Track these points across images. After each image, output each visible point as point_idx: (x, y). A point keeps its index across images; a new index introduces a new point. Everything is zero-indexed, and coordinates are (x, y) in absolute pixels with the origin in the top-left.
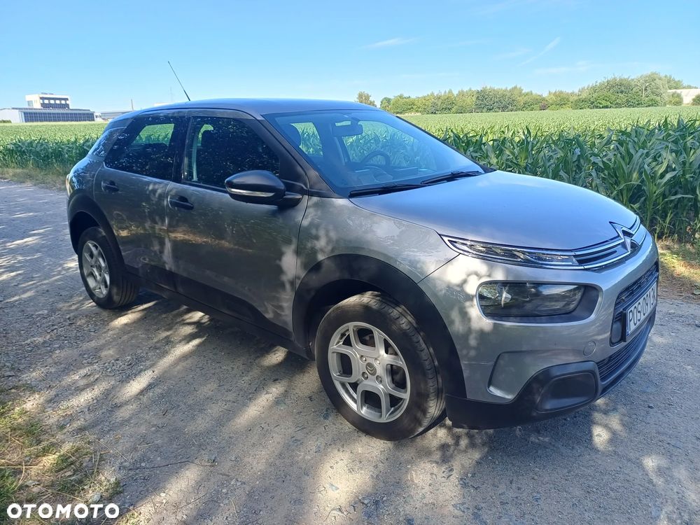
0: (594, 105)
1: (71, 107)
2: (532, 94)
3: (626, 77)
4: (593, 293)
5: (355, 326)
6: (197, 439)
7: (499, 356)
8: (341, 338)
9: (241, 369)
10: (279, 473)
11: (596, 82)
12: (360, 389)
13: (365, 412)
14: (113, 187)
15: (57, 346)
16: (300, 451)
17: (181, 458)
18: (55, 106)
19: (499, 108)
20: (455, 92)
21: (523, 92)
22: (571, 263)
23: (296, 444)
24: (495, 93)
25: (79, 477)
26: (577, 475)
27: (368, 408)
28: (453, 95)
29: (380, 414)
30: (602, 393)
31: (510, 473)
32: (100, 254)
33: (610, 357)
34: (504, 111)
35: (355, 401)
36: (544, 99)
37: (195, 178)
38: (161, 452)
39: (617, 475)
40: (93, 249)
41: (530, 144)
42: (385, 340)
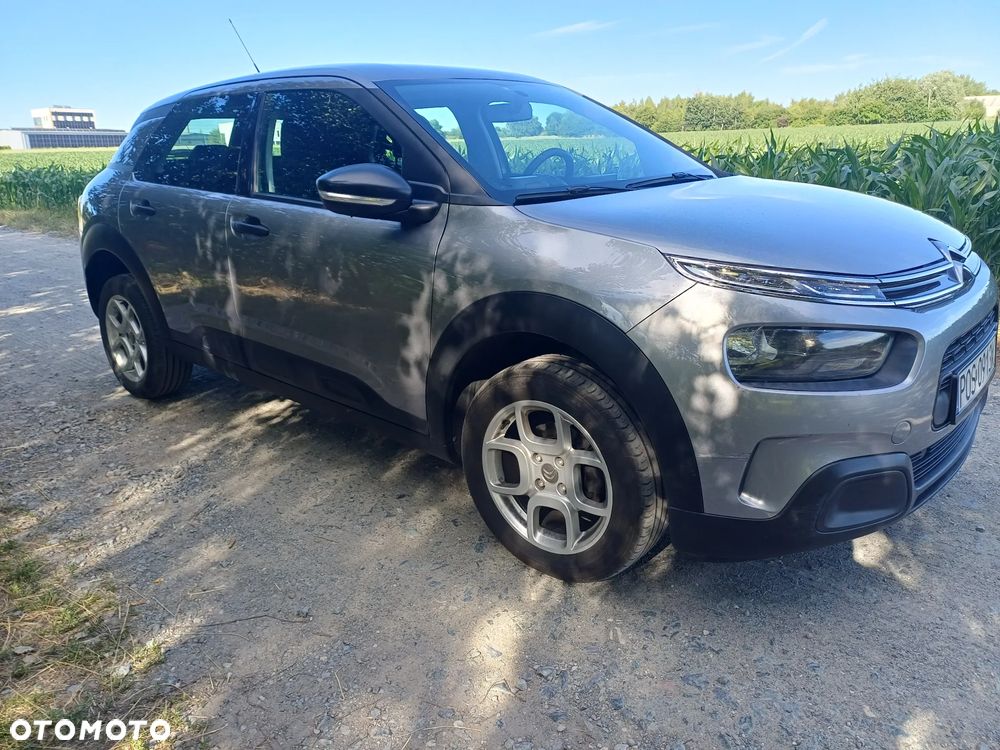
0: (857, 119)
1: (97, 127)
2: (767, 103)
3: (904, 78)
4: (909, 344)
5: (525, 407)
6: (281, 582)
7: (758, 445)
8: (502, 428)
9: (348, 481)
10: (408, 631)
11: (861, 85)
12: (532, 505)
13: (540, 539)
14: (147, 208)
15: (69, 451)
16: (440, 599)
17: (257, 611)
18: (73, 125)
19: (720, 124)
20: (656, 102)
21: (755, 101)
22: (874, 297)
23: (434, 589)
24: (714, 103)
25: (97, 639)
26: (875, 630)
27: (544, 533)
28: (653, 106)
29: (564, 542)
30: (915, 505)
31: (768, 629)
32: (132, 315)
33: (929, 449)
34: (726, 128)
35: (525, 524)
36: (783, 112)
37: (271, 189)
38: (225, 603)
39: (937, 630)
40: (122, 308)
41: (777, 158)
42: (573, 427)
